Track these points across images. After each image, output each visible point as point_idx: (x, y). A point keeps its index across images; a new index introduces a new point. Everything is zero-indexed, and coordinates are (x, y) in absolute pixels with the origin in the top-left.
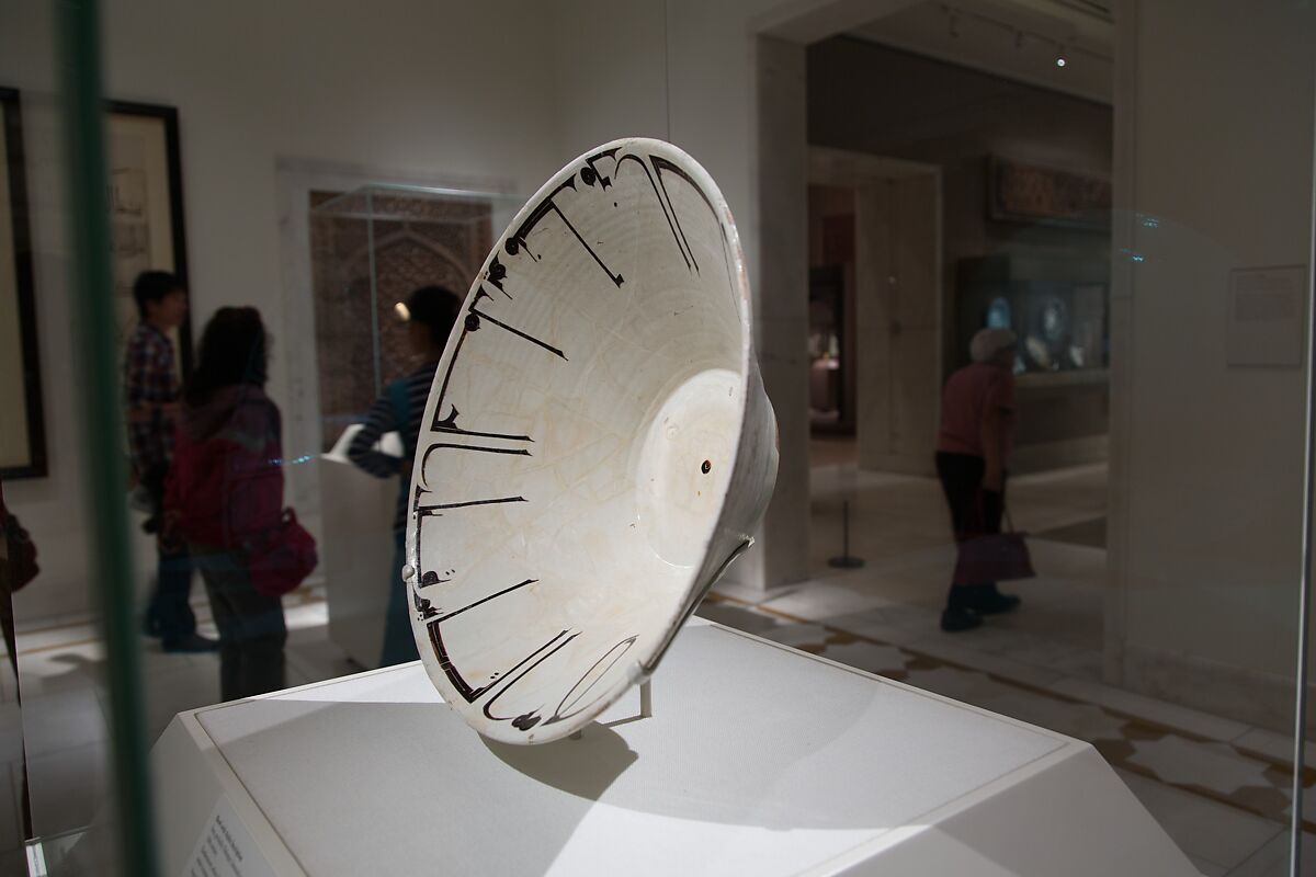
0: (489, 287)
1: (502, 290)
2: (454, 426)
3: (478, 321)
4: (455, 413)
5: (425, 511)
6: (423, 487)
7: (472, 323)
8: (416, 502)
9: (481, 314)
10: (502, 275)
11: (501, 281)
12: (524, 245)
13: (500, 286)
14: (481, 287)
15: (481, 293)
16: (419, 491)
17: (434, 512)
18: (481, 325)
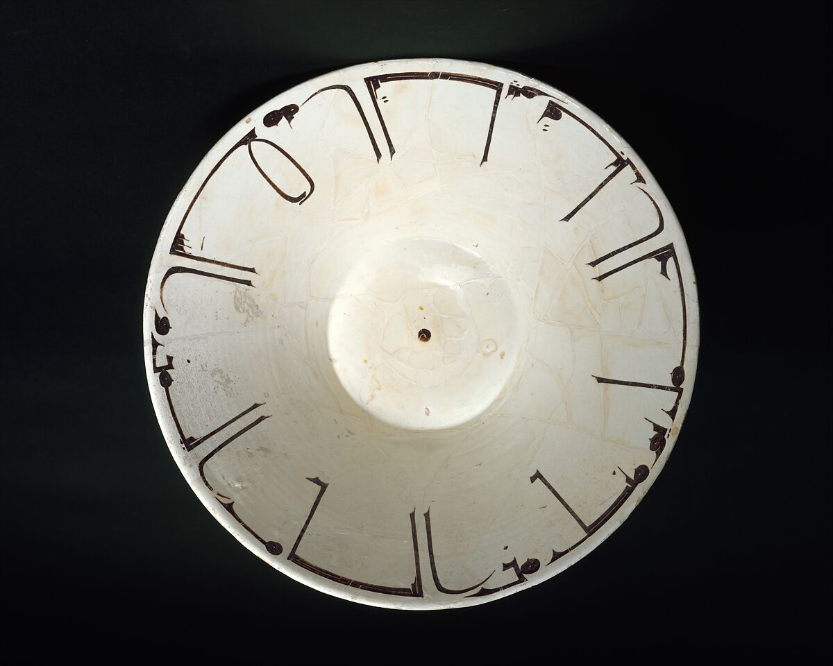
0: (665, 422)
1: (654, 424)
2: (659, 259)
3: (674, 380)
4: (664, 271)
5: (620, 163)
6: (640, 185)
7: (678, 375)
8: (633, 167)
9: (672, 389)
10: (653, 440)
11: (656, 433)
12: (628, 480)
13: (656, 427)
14: (673, 419)
15: (672, 413)
16: (640, 179)
17: (613, 168)
18: (670, 377)
